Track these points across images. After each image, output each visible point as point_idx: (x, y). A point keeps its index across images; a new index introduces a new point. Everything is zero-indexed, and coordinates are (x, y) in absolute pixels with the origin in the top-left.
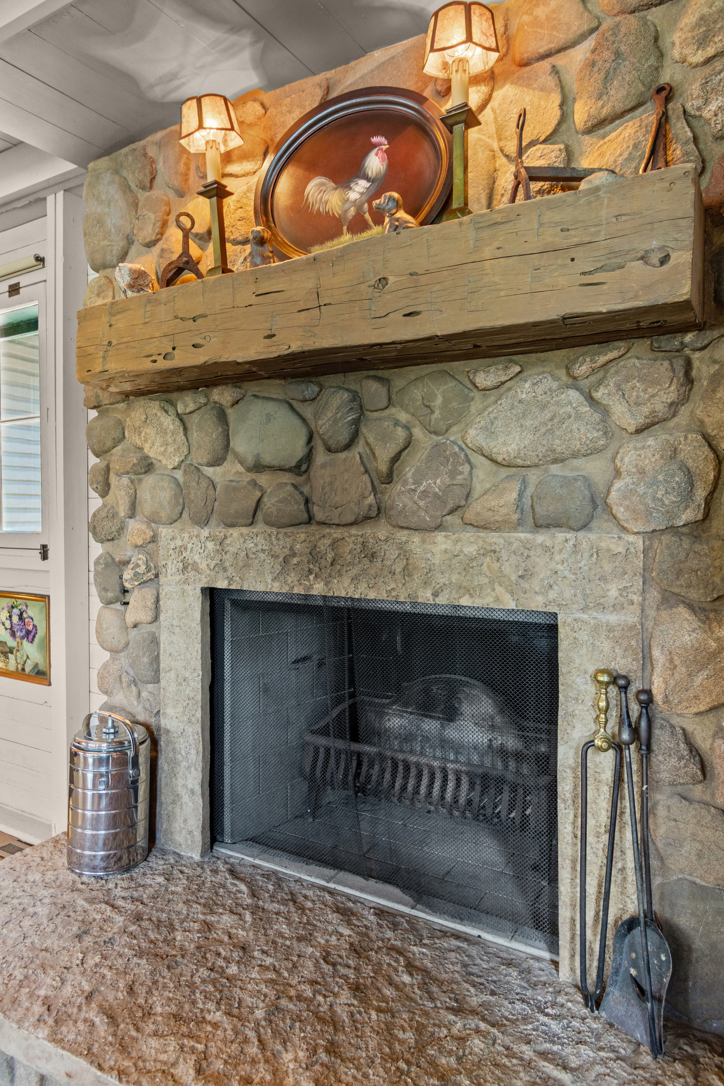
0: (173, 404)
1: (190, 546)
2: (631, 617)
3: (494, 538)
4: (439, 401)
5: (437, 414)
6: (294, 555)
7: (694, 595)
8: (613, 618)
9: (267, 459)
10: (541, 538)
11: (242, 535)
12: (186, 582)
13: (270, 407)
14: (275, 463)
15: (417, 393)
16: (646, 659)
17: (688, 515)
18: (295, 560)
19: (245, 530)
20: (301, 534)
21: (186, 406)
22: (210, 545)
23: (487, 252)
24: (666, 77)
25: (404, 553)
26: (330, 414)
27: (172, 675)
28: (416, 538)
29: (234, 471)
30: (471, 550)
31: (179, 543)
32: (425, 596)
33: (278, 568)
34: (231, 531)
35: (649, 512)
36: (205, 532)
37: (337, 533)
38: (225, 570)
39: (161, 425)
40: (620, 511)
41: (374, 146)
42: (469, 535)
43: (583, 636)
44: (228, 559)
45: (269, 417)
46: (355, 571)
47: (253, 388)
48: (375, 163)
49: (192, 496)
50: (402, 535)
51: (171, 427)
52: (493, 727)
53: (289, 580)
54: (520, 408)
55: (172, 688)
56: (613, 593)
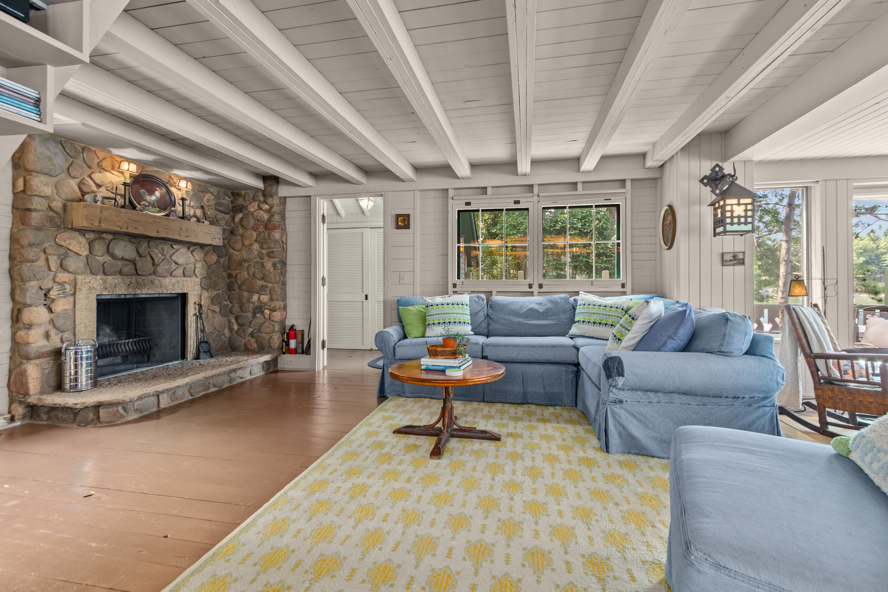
0: (84, 235)
1: (92, 282)
2: (199, 292)
3: (178, 279)
4: (166, 249)
5: (165, 252)
6: (132, 283)
7: (206, 288)
8: (196, 293)
9: (126, 257)
10: (185, 279)
11: (113, 278)
12: (90, 293)
13: (126, 243)
14: (128, 258)
15: (160, 247)
16: (201, 300)
17: (205, 275)
18: (132, 285)
19: (114, 277)
20: (134, 278)
21: (90, 236)
22: (101, 281)
23: (199, 230)
24: (203, 204)
25: (160, 282)
26: (143, 248)
27: (82, 325)
28: (162, 279)
29: (107, 259)
30: (173, 281)
31: (87, 280)
32: (165, 291)
33: (126, 287)
34: (109, 277)
35: (201, 274)
36: (99, 277)
37: (144, 278)
38: (106, 288)
39: (79, 240)
40: (198, 274)
41: (157, 190)
42: (174, 278)
43: (192, 297)
44: (108, 285)
45: (126, 246)
46: (148, 287)
47: (118, 236)
48: (157, 194)
49: (94, 265)
50: (160, 278)
51: (84, 242)
52: (110, 336)
53: (129, 290)
54: (182, 254)
55: (83, 330)
56: (196, 288)
